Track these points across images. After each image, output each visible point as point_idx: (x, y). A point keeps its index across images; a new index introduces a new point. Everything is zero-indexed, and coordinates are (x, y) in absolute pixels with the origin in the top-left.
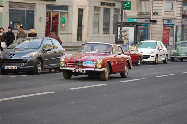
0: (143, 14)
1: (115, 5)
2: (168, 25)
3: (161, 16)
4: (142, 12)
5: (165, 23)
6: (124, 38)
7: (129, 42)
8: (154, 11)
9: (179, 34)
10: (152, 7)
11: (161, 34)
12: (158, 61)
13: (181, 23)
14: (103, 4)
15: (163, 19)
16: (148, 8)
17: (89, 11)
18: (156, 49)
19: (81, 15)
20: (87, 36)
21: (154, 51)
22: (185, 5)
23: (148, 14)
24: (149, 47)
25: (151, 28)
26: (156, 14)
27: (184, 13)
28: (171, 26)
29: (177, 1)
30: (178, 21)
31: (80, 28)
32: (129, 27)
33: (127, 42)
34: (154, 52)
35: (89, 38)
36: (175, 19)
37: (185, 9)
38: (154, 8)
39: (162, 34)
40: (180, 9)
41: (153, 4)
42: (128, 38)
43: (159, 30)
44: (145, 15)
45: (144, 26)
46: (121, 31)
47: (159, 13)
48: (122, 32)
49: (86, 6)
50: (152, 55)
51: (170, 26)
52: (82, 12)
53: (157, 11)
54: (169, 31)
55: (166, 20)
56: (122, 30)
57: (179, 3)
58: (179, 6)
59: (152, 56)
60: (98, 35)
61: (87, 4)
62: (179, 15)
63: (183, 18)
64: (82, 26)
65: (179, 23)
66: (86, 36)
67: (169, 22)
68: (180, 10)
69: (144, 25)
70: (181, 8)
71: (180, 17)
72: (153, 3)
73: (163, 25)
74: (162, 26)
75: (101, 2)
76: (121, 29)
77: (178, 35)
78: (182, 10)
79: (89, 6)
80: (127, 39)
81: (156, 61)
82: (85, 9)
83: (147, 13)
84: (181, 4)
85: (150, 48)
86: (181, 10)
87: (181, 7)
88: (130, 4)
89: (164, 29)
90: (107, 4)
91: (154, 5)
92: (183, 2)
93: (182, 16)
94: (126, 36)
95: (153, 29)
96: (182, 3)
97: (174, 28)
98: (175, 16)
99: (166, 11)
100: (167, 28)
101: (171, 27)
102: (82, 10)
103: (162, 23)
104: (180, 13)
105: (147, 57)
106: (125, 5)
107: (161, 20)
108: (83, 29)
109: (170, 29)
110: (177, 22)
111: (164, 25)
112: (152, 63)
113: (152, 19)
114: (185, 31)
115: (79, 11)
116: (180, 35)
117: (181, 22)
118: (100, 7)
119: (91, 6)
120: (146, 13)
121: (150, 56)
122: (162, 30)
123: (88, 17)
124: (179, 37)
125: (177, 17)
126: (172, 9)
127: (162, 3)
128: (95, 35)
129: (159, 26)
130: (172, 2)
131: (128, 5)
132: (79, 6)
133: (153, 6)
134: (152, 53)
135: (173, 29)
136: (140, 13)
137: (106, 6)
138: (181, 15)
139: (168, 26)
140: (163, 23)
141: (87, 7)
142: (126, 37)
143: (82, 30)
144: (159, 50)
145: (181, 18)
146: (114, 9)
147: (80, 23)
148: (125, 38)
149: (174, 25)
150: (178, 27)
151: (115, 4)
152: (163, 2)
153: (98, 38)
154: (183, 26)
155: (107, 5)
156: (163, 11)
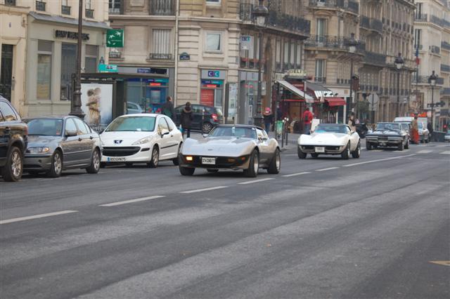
0: (158, 59)
1: (88, 38)
2: (210, 80)
3: (197, 61)
4: (155, 55)
5: (205, 76)
6: (90, 109)
7: (100, 117)
8: (181, 52)
9: (232, 100)
10: (176, 42)
11: (196, 100)
12: (159, 161)
13: (238, 76)
14: (59, 34)
15: (200, 69)
16: (169, 44)
17: (27, 51)
18: (155, 133)
19: (8, 57)
20: (23, 103)
21: (149, 137)
22: (245, 40)
23: (169, 57)
24: (138, 129)
25: (175, 87)
26: (185, 57)
27: (244, 56)
28: (217, 82)
29: (229, 31)
30: (231, 72)
31: (7, 87)
32: (100, 83)
33: (97, 117)
34: (148, 141)
35: (27, 107)
36: (226, 69)
37: (245, 48)
38: (181, 45)
39: (198, 99)
40: (234, 47)
41: (180, 37)
42: (98, 108)
43: (192, 90)
44: (163, 59)
45: (161, 83)
46: (77, 91)
47: (191, 56)
48: (80, 94)
49: (20, 39)
50: (143, 146)
51: (214, 82)
52: (12, 51)
53: (189, 52)
54: (214, 93)
55: (207, 71)
56: (80, 89)
57: (234, 35)
58: (234, 41)
59: (144, 150)
60: (49, 102)
61: (24, 35)
62: (234, 60)
63: (241, 67)
64: (12, 83)
65: (234, 77)
66: (20, 104)
67: (213, 74)
68: (235, 49)
69: (161, 81)
70: (238, 46)
71: (236, 63)
72: (179, 35)
73: (199, 81)
74: (199, 84)
75: (56, 30)
76: (77, 87)
77: (230, 103)
78: (240, 50)
79: (27, 38)
80: (97, 111)
81: (152, 160)
82: (17, 46)
83: (168, 55)
84: (236, 38)
85: (140, 130)
86: (238, 49)
87: (237, 44)
88: (122, 35)
89: (202, 90)
90: (69, 35)
91: (181, 39)
92: (243, 34)
93: (239, 62)
94: (93, 103)
95: (180, 90)
96: (239, 35)
97: (223, 86)
98: (224, 63)
99: (206, 53)
100: (209, 86)
101: (218, 86)
102: (11, 47)
103: (197, 78)
104: (235, 55)
105: (132, 150)
106: (111, 36)
107: (196, 71)
108: (13, 89)
109: (215, 91)
110: (229, 74)
111: (203, 81)
112: (146, 164)
113: (178, 67)
114: (247, 95)
115: (2, 50)
116: (235, 101)
117: (237, 74)
118: (53, 42)
119: (33, 39)
120: (165, 55)
121: (139, 148)
122: (198, 91)
123: (26, 62)
124: (232, 105)
125: (229, 65)
126: (219, 49)
127: (198, 36)
128: (42, 102)
129: (192, 84)
130: (218, 32)
131: (117, 37)
132: (3, 38)
133: (178, 42)
134: (144, 142)
135: (222, 90)
136: (152, 57)
137: (66, 40)
138: (237, 59)
139: (210, 84)
140: (201, 76)
141: (23, 42)
142: (93, 106)
143: (12, 91)
144: (162, 136)
145: (237, 66)
146: (87, 45)
147: (7, 76)
148: (92, 109)
149: (223, 80)
150: (230, 85)
151: (89, 36)
152: (199, 33)
153: (49, 108)
154: (242, 83)
155: (68, 37)
156: (200, 52)
